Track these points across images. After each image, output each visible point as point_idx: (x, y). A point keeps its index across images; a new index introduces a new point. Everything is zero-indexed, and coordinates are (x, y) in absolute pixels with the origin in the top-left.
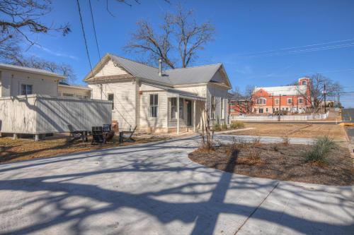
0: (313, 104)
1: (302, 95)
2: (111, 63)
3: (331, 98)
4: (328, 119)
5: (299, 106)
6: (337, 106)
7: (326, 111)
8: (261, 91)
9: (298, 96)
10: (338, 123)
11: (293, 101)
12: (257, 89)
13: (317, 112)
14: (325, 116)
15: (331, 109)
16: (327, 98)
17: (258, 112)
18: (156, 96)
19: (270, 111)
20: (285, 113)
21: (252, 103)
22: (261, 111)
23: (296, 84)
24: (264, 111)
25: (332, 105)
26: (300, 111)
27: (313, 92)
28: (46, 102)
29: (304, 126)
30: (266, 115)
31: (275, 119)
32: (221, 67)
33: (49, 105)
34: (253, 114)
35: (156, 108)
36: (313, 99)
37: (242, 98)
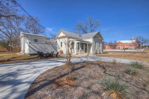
0: (138, 46)
1: (134, 43)
2: (62, 32)
3: (145, 44)
4: (143, 51)
5: (133, 47)
6: (147, 47)
7: (143, 48)
8: (119, 42)
9: (132, 43)
10: (147, 52)
11: (130, 45)
12: (118, 41)
13: (139, 49)
14: (142, 50)
15: (145, 48)
16: (143, 44)
17: (118, 48)
18: (74, 42)
19: (122, 48)
20: (127, 49)
21: (116, 46)
22: (119, 48)
23: (132, 39)
24: (120, 48)
25: (145, 47)
26: (133, 48)
27: (138, 42)
28: (33, 44)
29: (133, 53)
30: (121, 49)
31: (124, 51)
32: (99, 32)
33: (34, 45)
34: (116, 49)
35: (73, 46)
36: (138, 44)
37: (113, 44)
